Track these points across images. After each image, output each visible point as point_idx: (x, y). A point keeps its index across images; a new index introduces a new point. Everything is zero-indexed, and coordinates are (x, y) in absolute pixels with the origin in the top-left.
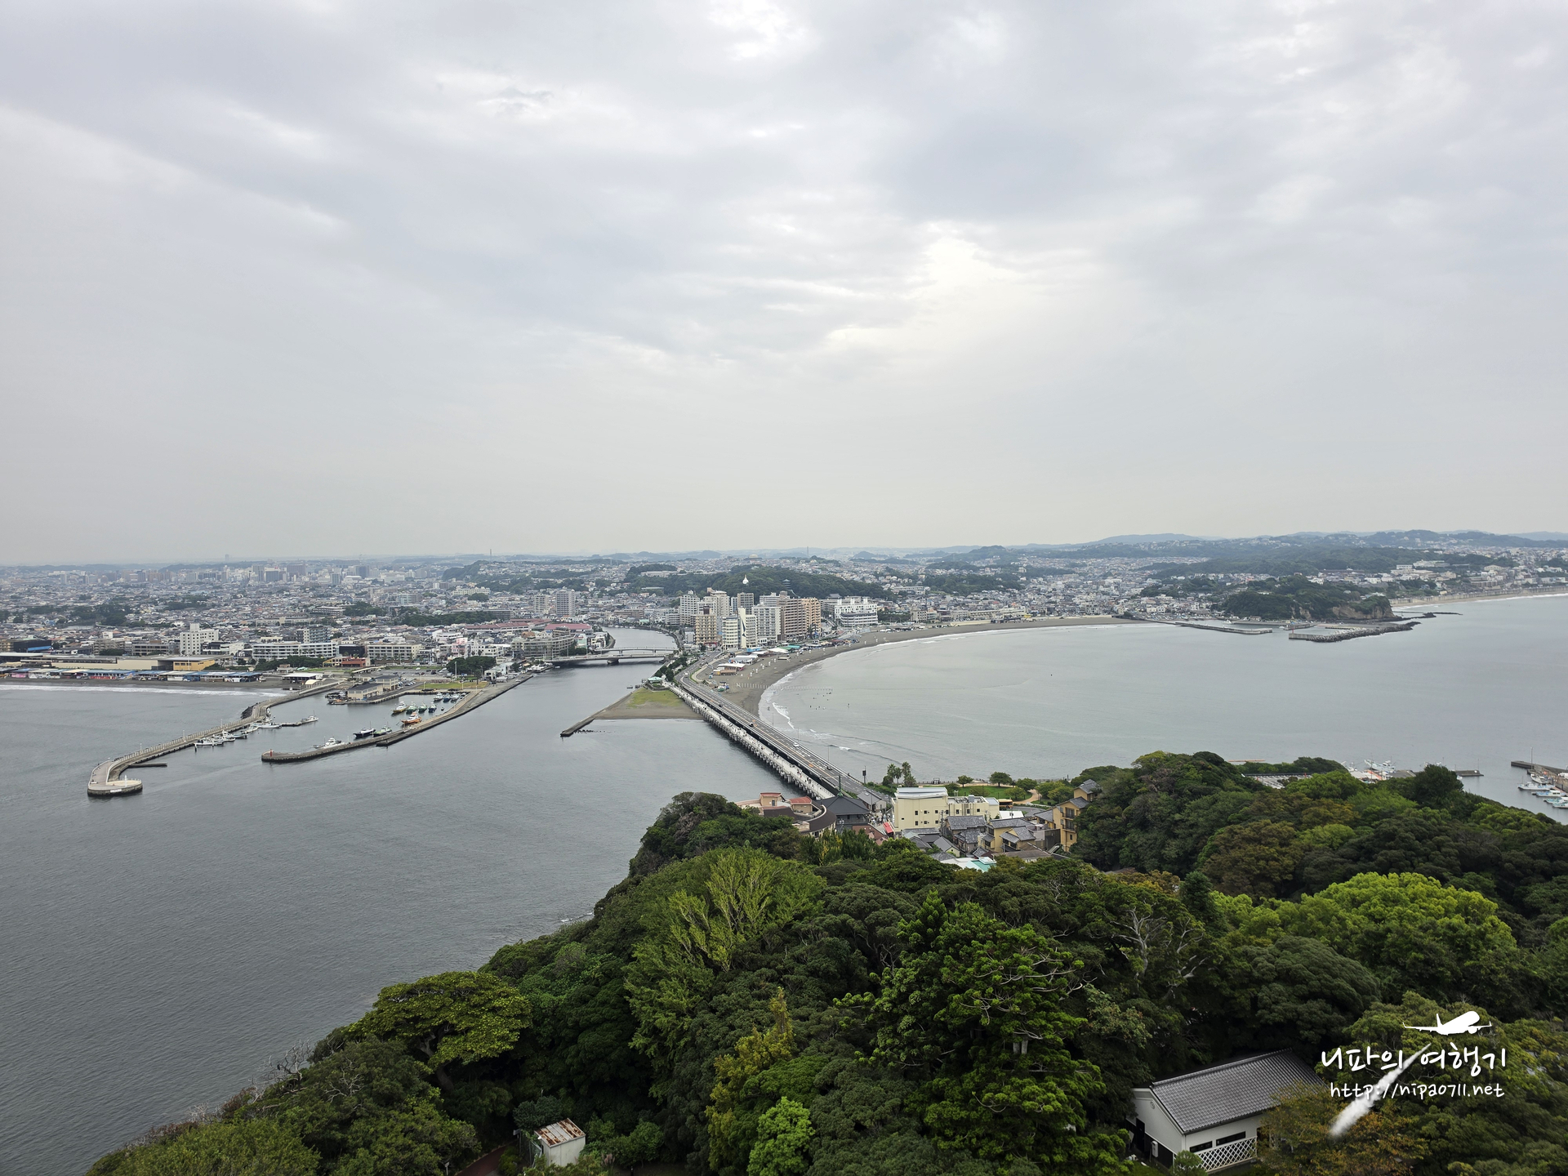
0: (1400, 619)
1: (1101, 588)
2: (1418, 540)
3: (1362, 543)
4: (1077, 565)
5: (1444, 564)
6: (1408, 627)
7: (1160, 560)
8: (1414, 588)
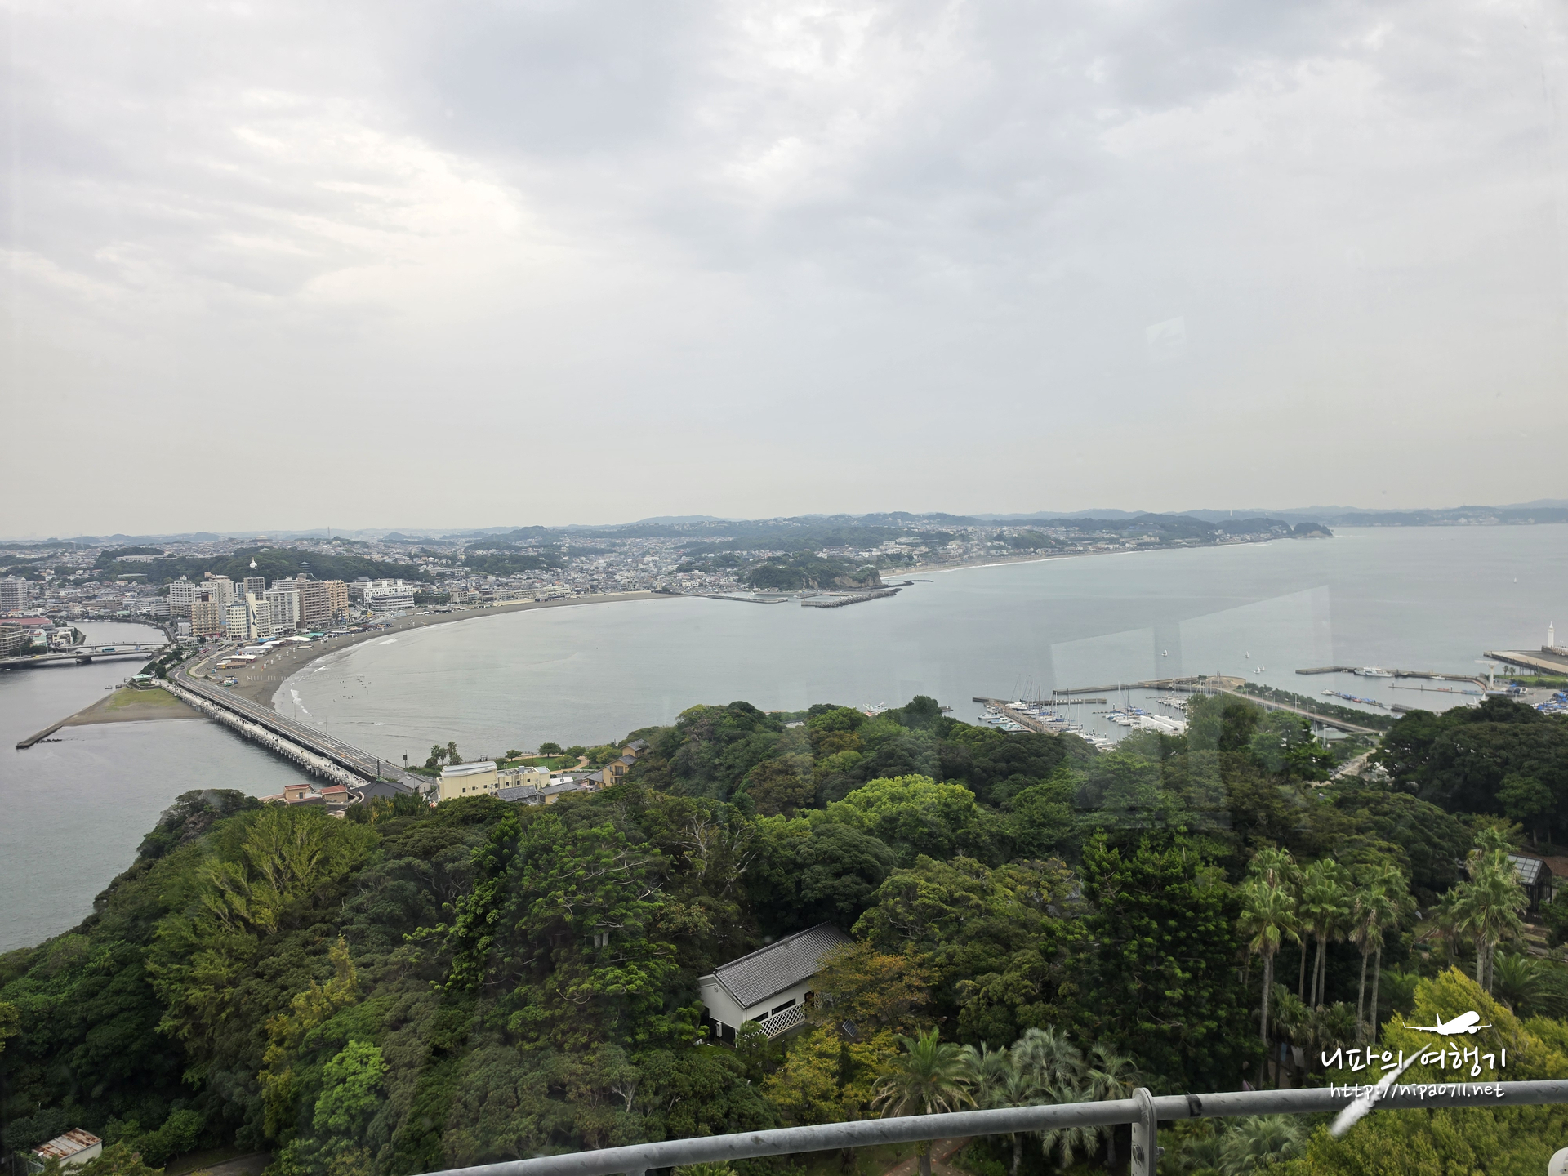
0: (887, 586)
1: (641, 566)
2: (899, 521)
3: (856, 523)
4: (617, 545)
5: (919, 541)
6: (893, 593)
7: (692, 540)
8: (897, 560)
